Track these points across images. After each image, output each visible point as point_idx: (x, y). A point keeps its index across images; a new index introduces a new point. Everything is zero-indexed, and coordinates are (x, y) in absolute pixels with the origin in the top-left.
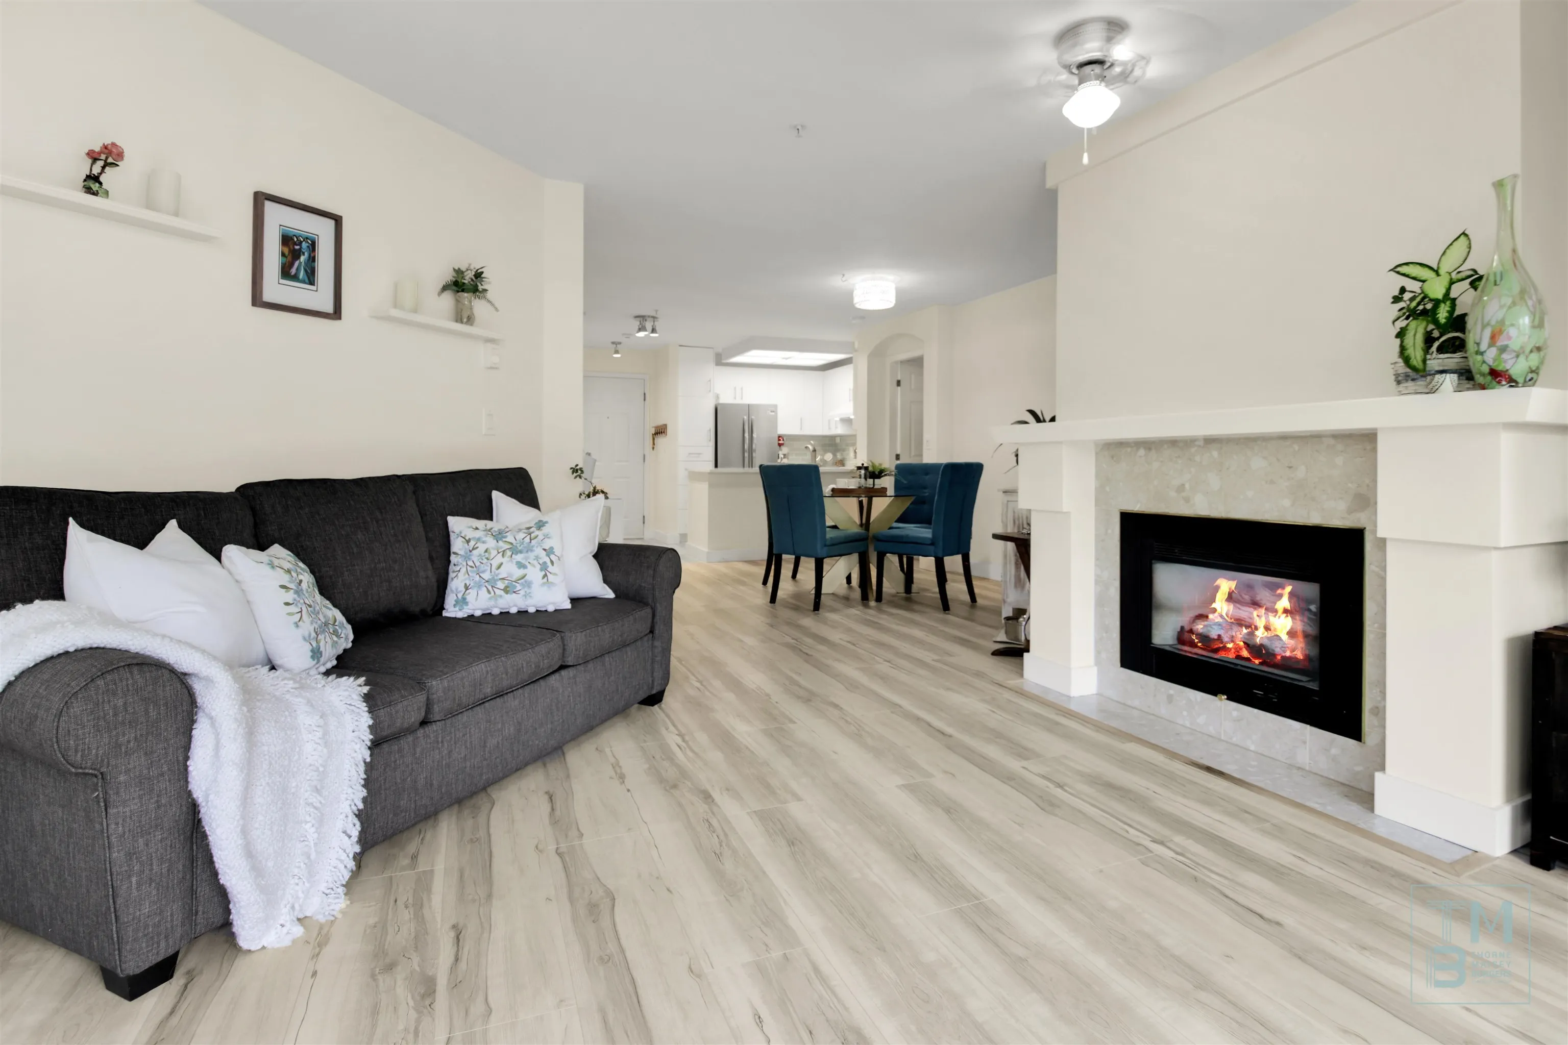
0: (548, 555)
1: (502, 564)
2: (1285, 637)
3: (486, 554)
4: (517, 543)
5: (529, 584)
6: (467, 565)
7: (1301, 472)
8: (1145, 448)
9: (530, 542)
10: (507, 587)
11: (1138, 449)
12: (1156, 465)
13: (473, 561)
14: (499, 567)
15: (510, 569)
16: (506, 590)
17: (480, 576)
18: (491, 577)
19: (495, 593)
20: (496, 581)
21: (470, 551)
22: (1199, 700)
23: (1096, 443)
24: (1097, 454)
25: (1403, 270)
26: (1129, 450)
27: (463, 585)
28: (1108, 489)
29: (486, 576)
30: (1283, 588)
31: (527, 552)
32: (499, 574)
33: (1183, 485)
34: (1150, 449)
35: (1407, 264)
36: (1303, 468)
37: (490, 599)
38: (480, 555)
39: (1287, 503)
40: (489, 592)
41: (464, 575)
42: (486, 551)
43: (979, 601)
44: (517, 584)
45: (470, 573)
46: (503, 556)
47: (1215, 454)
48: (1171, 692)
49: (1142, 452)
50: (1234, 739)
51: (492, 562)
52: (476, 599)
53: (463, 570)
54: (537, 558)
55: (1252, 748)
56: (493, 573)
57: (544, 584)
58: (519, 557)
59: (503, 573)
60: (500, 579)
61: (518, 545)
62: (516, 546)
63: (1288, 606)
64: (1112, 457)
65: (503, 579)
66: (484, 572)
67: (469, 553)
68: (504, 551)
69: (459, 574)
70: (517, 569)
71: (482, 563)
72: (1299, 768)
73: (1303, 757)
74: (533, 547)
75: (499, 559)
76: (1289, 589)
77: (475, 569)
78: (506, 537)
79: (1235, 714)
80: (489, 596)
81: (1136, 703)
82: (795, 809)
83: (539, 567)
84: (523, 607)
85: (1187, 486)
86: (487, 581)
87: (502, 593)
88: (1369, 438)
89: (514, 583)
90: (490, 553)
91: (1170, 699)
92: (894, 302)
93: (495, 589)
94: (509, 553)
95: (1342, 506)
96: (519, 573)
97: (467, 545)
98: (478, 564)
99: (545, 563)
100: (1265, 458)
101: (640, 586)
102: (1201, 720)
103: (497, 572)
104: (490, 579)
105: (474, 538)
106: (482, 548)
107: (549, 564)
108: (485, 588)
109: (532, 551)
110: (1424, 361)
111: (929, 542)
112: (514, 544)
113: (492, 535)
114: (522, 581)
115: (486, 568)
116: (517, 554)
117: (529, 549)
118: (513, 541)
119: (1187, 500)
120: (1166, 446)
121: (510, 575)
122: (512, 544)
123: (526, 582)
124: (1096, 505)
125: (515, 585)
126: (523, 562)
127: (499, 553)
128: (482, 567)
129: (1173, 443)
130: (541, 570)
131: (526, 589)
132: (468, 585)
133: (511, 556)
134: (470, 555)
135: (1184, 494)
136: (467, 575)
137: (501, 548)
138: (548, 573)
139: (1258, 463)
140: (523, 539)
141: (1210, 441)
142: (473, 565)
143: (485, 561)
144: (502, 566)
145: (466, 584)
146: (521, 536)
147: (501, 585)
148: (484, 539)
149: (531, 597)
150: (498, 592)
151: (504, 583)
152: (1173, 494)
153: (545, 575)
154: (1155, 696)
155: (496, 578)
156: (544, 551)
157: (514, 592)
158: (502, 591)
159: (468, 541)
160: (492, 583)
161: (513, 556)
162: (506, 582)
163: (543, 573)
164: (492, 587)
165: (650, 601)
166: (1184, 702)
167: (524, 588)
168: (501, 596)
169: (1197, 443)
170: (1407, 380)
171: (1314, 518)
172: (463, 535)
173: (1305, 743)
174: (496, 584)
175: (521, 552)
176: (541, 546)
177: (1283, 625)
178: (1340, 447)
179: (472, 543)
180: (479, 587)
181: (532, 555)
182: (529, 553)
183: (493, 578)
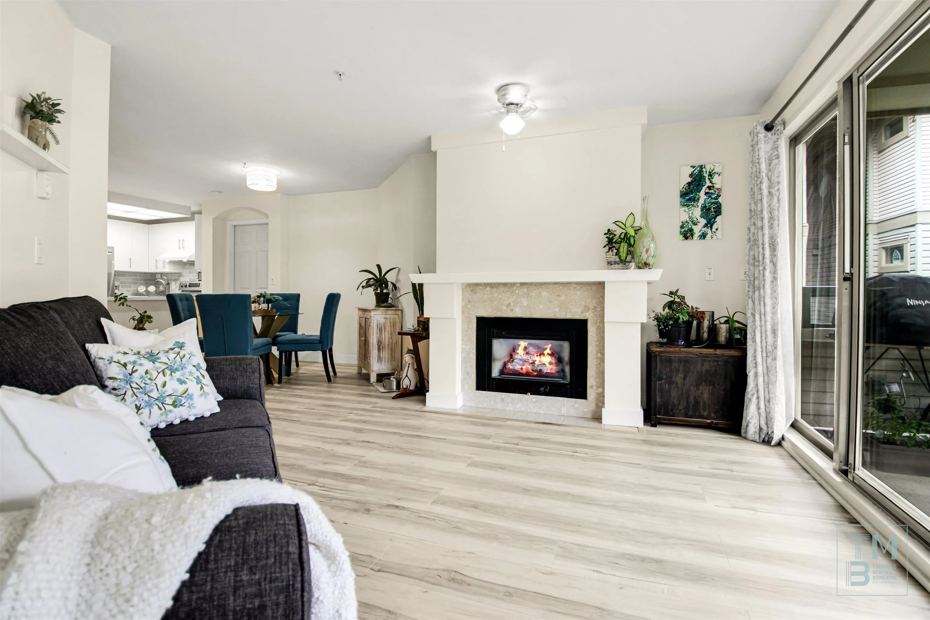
0: (198, 370)
1: (165, 382)
2: (547, 364)
3: (148, 375)
4: (171, 363)
5: (190, 397)
6: (132, 387)
7: (563, 297)
8: (490, 287)
9: (182, 361)
10: (174, 402)
11: (486, 287)
12: (496, 295)
13: (136, 383)
14: (164, 385)
15: (173, 386)
16: (174, 405)
17: (149, 396)
18: (159, 395)
19: (165, 409)
20: (164, 398)
21: (130, 375)
22: (517, 397)
23: (462, 284)
24: (463, 289)
25: (617, 223)
26: (481, 287)
27: (134, 406)
28: (469, 306)
29: (155, 394)
30: (548, 345)
31: (182, 369)
32: (165, 391)
33: (510, 304)
34: (493, 287)
35: (618, 221)
36: (564, 296)
37: (162, 415)
38: (142, 377)
39: (557, 310)
40: (160, 409)
41: (132, 397)
42: (147, 372)
43: (338, 374)
44: (182, 398)
45: (137, 395)
46: (164, 374)
47: (525, 290)
48: (503, 397)
49: (488, 289)
50: (534, 411)
51: (156, 381)
52: (149, 418)
53: (130, 393)
54: (191, 373)
55: (542, 412)
56: (160, 391)
57: (201, 395)
58: (177, 375)
59: (169, 389)
60: (168, 396)
61: (172, 364)
62: (171, 365)
63: (550, 352)
64: (472, 291)
65: (170, 395)
66: (151, 391)
67: (129, 376)
68: (163, 370)
69: (125, 397)
70: (180, 385)
71: (147, 384)
72: (563, 416)
73: (564, 411)
74: (185, 364)
75: (160, 380)
76: (550, 346)
77: (141, 390)
78: (159, 358)
79: (534, 400)
80: (161, 412)
81: (485, 405)
82: (443, 493)
83: (195, 381)
84: (185, 417)
85: (512, 304)
86: (157, 400)
87: (171, 408)
88: (601, 285)
89: (180, 398)
90: (151, 375)
91: (503, 400)
92: (276, 187)
93: (164, 405)
94: (168, 372)
95: (579, 311)
96: (181, 388)
97: (124, 369)
98: (142, 385)
99: (198, 377)
100: (548, 292)
101: (248, 387)
102: (518, 406)
103: (164, 390)
104: (158, 397)
105: (130, 362)
106: (141, 371)
107: (201, 377)
108: (156, 406)
109: (186, 368)
110: (626, 258)
111: (318, 342)
112: (169, 364)
113: (144, 357)
114: (186, 394)
115: (152, 387)
116: (175, 372)
117: (183, 368)
118: (167, 361)
119: (512, 310)
120: (501, 286)
121: (175, 391)
122: (167, 364)
123: (188, 395)
124: (462, 314)
125: (180, 399)
126: (182, 378)
127: (159, 373)
128: (148, 388)
129: (505, 284)
130: (198, 383)
131: (189, 401)
132: (139, 405)
133: (171, 375)
134: (131, 378)
135: (510, 308)
136: (135, 397)
137: (160, 368)
138: (203, 386)
139: (544, 294)
140: (175, 359)
141: (522, 284)
142: (139, 387)
143: (148, 382)
144: (167, 384)
145: (136, 405)
146: (172, 355)
147: (169, 401)
148: (140, 362)
149: (194, 407)
150: (168, 407)
151: (172, 399)
152: (504, 308)
153: (202, 388)
154: (495, 400)
155: (164, 395)
156: (194, 367)
157: (181, 405)
158: (172, 406)
159: (125, 365)
160: (161, 400)
161: (173, 374)
162: (173, 397)
163: (200, 386)
164: (162, 403)
165: (258, 397)
166: (510, 400)
167: (187, 400)
168: (171, 411)
169: (517, 285)
170: (615, 264)
171: (569, 316)
172: (116, 360)
173: (565, 405)
174: (165, 401)
175: (177, 370)
176: (191, 364)
177: (547, 359)
178: (578, 288)
179: (129, 367)
180: (149, 405)
181: (186, 371)
182: (184, 370)
183: (161, 395)
